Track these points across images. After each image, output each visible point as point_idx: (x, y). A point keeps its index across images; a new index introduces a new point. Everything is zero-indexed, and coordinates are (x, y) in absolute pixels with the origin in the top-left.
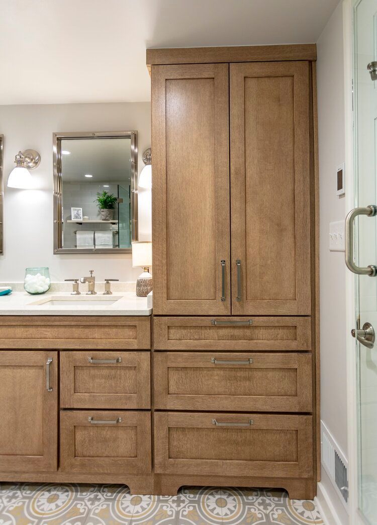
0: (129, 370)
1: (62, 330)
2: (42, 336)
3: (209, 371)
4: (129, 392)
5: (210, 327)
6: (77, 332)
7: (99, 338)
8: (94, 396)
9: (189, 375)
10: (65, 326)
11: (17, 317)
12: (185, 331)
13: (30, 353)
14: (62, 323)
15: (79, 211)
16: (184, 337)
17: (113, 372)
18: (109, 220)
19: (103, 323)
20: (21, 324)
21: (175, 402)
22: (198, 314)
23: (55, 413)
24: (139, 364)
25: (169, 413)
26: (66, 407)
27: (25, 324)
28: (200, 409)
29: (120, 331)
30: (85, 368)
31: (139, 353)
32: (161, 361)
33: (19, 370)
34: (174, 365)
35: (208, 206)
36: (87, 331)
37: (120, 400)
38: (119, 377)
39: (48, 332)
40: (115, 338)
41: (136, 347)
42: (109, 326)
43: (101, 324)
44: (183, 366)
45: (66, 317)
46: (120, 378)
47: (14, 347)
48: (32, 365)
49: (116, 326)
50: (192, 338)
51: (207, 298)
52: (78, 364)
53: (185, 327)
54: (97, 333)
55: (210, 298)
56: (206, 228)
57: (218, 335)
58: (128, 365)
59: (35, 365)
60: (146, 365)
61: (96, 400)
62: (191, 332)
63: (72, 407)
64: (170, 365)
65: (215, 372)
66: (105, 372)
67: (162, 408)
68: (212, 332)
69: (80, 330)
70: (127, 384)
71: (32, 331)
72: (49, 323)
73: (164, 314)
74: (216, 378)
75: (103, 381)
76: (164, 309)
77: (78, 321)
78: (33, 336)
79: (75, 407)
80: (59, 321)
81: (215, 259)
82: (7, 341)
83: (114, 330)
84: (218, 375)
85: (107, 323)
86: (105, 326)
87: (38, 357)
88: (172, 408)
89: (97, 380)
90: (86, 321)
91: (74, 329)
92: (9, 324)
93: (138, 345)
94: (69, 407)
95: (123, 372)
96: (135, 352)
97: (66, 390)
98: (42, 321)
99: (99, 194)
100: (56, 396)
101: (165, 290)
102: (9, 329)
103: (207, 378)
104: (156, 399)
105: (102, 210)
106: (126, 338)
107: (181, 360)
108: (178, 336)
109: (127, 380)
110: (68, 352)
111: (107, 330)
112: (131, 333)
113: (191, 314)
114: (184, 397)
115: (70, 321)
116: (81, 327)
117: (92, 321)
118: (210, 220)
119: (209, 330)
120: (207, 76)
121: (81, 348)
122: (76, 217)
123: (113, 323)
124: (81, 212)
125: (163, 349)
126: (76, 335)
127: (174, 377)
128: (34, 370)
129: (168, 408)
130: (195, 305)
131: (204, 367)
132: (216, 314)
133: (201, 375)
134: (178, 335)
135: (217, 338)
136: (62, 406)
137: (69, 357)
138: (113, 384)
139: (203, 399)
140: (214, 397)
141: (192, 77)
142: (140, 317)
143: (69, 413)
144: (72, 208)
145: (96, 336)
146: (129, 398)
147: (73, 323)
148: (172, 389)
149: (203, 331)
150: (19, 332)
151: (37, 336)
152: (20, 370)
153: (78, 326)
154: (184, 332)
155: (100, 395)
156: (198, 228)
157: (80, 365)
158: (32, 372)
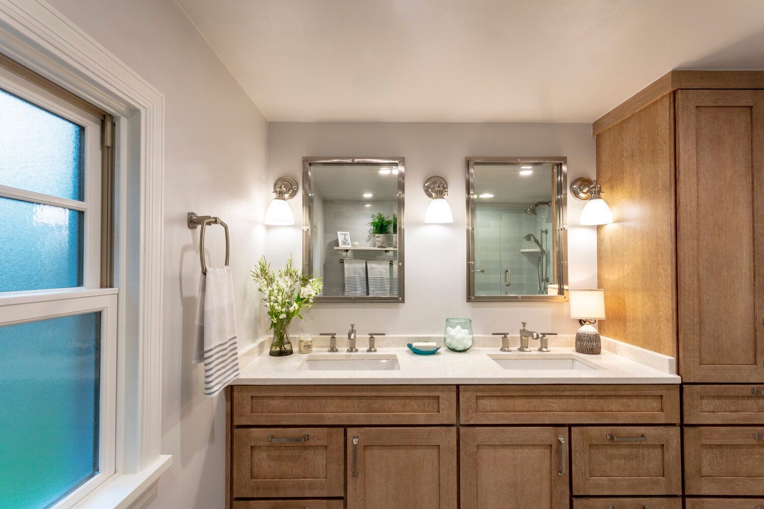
0: (653, 448)
1: (572, 401)
2: (548, 408)
3: (748, 448)
4: (653, 475)
5: (749, 397)
6: (590, 403)
7: (618, 411)
8: (614, 480)
9: (725, 454)
10: (576, 397)
11: (519, 386)
12: (720, 401)
13: (535, 429)
14: (573, 393)
15: (347, 236)
16: (718, 409)
17: (634, 451)
18: (386, 247)
19: (622, 393)
20: (524, 394)
21: (710, 485)
22: (737, 382)
23: (567, 502)
24: (667, 442)
25: (704, 499)
26: (581, 494)
27: (528, 394)
28: (740, 494)
29: (641, 401)
30: (600, 446)
31: (667, 428)
32: (693, 437)
33: (520, 450)
34: (708, 442)
35: (745, 255)
36: (602, 401)
37: (646, 484)
38: (641, 457)
39: (555, 403)
40: (635, 410)
41: (663, 422)
42: (629, 397)
43: (620, 394)
44: (720, 444)
45: (578, 386)
46: (643, 458)
47: (516, 423)
48: (537, 444)
49: (637, 396)
50: (727, 409)
51: (745, 363)
52: (594, 442)
53: (719, 397)
54: (614, 405)
55: (749, 363)
56: (743, 281)
57: (757, 406)
58: (654, 443)
59: (541, 444)
60: (675, 443)
61: (616, 485)
62: (726, 403)
63: (587, 494)
64: (704, 442)
65: (756, 450)
66: (625, 451)
67: (695, 494)
68: (750, 403)
69: (594, 400)
70: (651, 466)
71: (535, 402)
72: (558, 394)
73: (696, 381)
74: (757, 456)
75: (623, 461)
76: (696, 376)
77: (594, 390)
78: (537, 409)
79: (592, 493)
80: (570, 391)
81: (755, 318)
82: (507, 414)
83: (635, 401)
84: (759, 453)
85: (628, 393)
86: (623, 396)
87: (546, 434)
88: (708, 493)
89: (615, 461)
90: (603, 390)
91: (586, 400)
92: (510, 394)
93: (665, 419)
94: (584, 494)
95: (646, 451)
96: (662, 427)
97: (581, 474)
98: (550, 390)
99: (373, 216)
100: (568, 481)
101: (697, 354)
102: (508, 400)
103: (746, 457)
104: (687, 484)
105: (376, 235)
106: (648, 410)
107: (717, 436)
108: (711, 408)
109: (652, 459)
110: (581, 428)
111: (625, 400)
112: (655, 404)
113: (728, 382)
114: (722, 479)
115: (584, 390)
116: (594, 397)
117: (610, 391)
118: (748, 271)
119: (747, 401)
120: (744, 104)
121: (597, 423)
122: (344, 243)
123: (636, 393)
124: (348, 237)
125: (695, 423)
126: (589, 408)
127: (707, 457)
128: (539, 450)
129: (702, 493)
130: (733, 371)
131: (745, 444)
132: (758, 382)
133: (740, 454)
134: (711, 406)
135: (757, 410)
136: (575, 493)
137: (583, 434)
138: (635, 466)
139: (744, 482)
140: (758, 480)
141: (727, 104)
142: (668, 386)
143: (584, 501)
144: (338, 232)
145: (613, 407)
146: (657, 482)
147: (587, 393)
148: (706, 470)
149: (741, 402)
150: (520, 404)
151: (541, 409)
152: (522, 450)
153: (591, 396)
154: (718, 402)
155: (621, 479)
156: (733, 281)
157: (596, 443)
158: (537, 451)
